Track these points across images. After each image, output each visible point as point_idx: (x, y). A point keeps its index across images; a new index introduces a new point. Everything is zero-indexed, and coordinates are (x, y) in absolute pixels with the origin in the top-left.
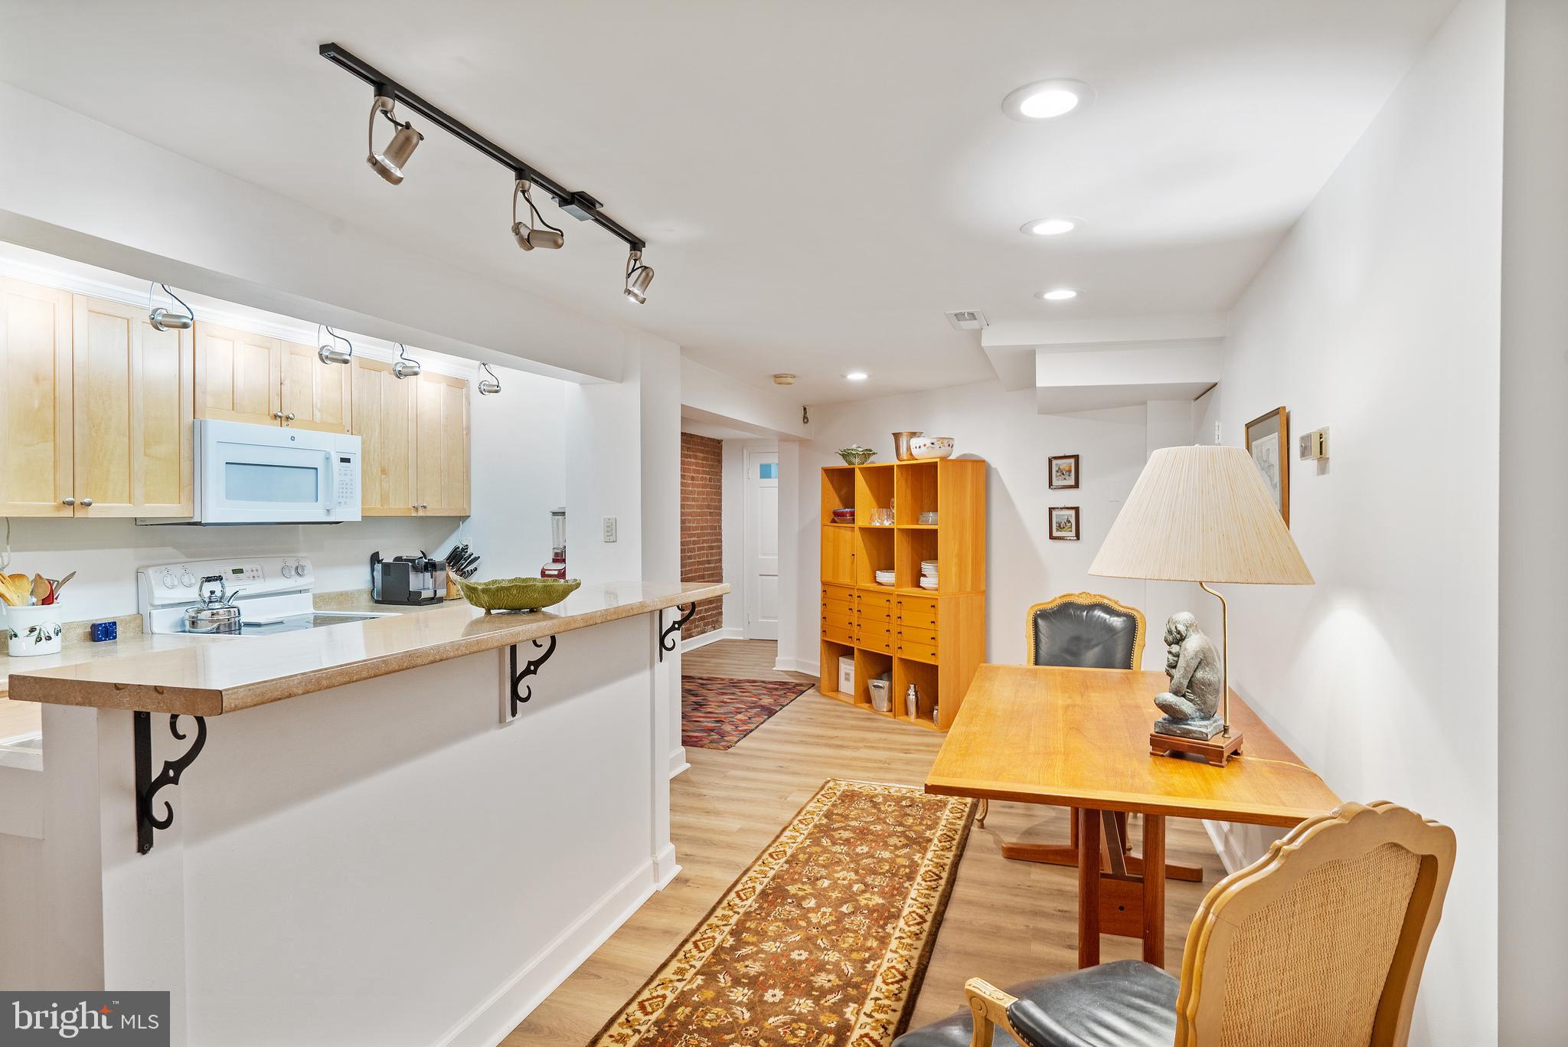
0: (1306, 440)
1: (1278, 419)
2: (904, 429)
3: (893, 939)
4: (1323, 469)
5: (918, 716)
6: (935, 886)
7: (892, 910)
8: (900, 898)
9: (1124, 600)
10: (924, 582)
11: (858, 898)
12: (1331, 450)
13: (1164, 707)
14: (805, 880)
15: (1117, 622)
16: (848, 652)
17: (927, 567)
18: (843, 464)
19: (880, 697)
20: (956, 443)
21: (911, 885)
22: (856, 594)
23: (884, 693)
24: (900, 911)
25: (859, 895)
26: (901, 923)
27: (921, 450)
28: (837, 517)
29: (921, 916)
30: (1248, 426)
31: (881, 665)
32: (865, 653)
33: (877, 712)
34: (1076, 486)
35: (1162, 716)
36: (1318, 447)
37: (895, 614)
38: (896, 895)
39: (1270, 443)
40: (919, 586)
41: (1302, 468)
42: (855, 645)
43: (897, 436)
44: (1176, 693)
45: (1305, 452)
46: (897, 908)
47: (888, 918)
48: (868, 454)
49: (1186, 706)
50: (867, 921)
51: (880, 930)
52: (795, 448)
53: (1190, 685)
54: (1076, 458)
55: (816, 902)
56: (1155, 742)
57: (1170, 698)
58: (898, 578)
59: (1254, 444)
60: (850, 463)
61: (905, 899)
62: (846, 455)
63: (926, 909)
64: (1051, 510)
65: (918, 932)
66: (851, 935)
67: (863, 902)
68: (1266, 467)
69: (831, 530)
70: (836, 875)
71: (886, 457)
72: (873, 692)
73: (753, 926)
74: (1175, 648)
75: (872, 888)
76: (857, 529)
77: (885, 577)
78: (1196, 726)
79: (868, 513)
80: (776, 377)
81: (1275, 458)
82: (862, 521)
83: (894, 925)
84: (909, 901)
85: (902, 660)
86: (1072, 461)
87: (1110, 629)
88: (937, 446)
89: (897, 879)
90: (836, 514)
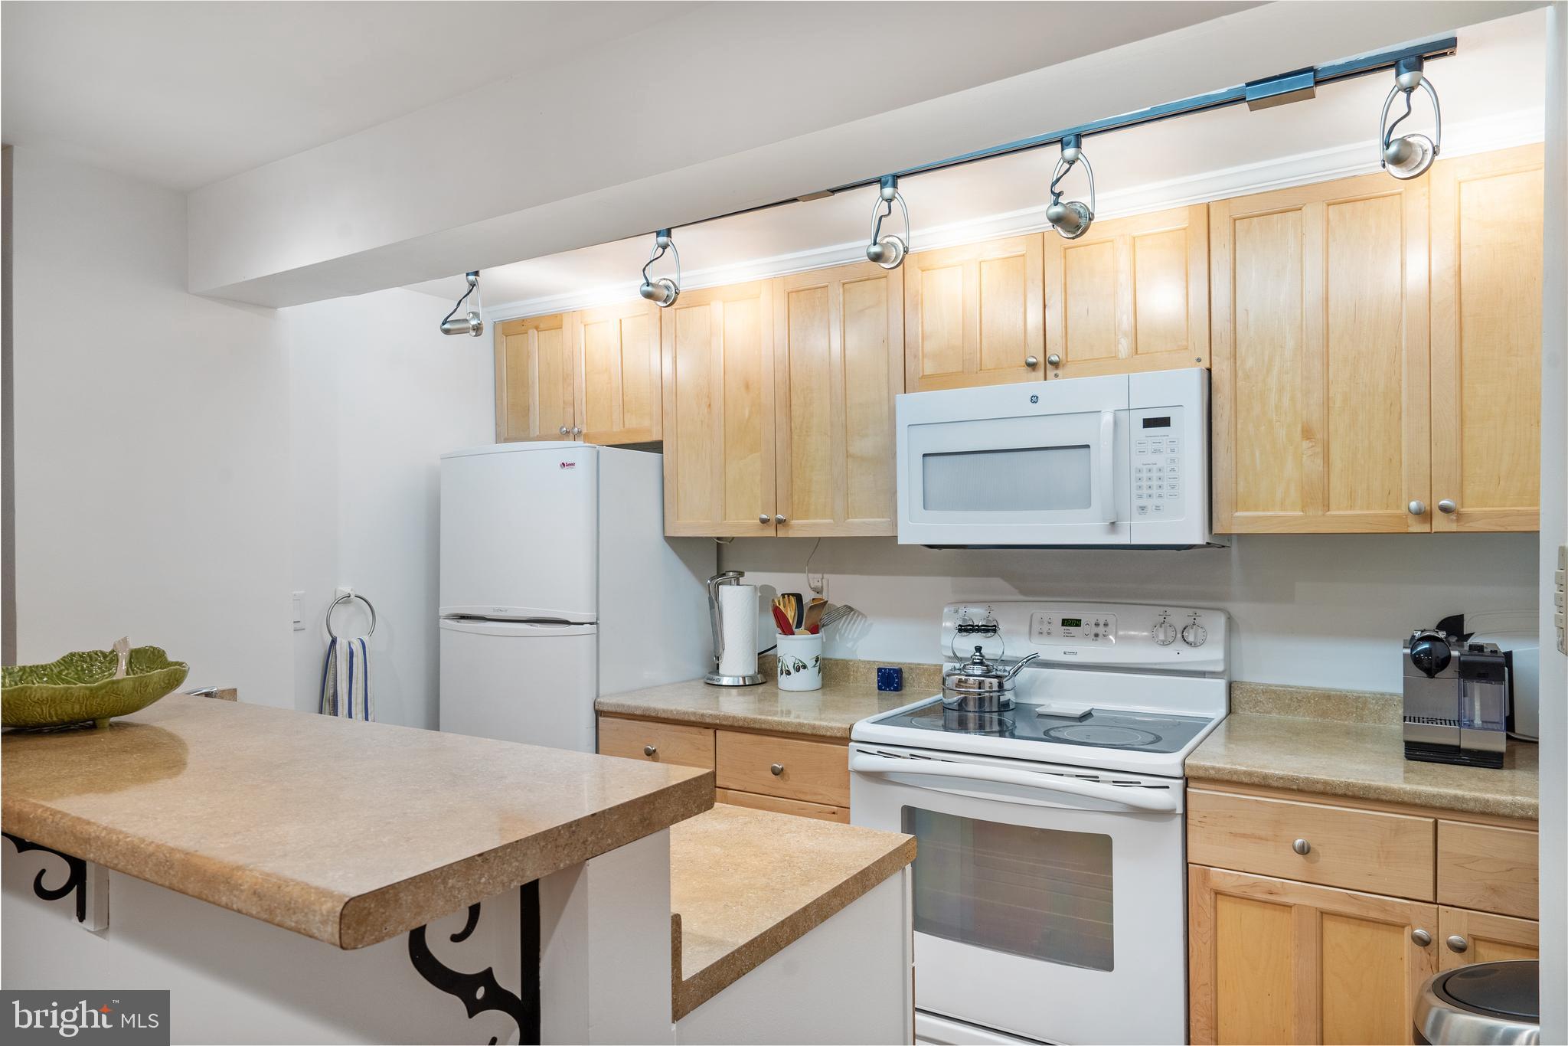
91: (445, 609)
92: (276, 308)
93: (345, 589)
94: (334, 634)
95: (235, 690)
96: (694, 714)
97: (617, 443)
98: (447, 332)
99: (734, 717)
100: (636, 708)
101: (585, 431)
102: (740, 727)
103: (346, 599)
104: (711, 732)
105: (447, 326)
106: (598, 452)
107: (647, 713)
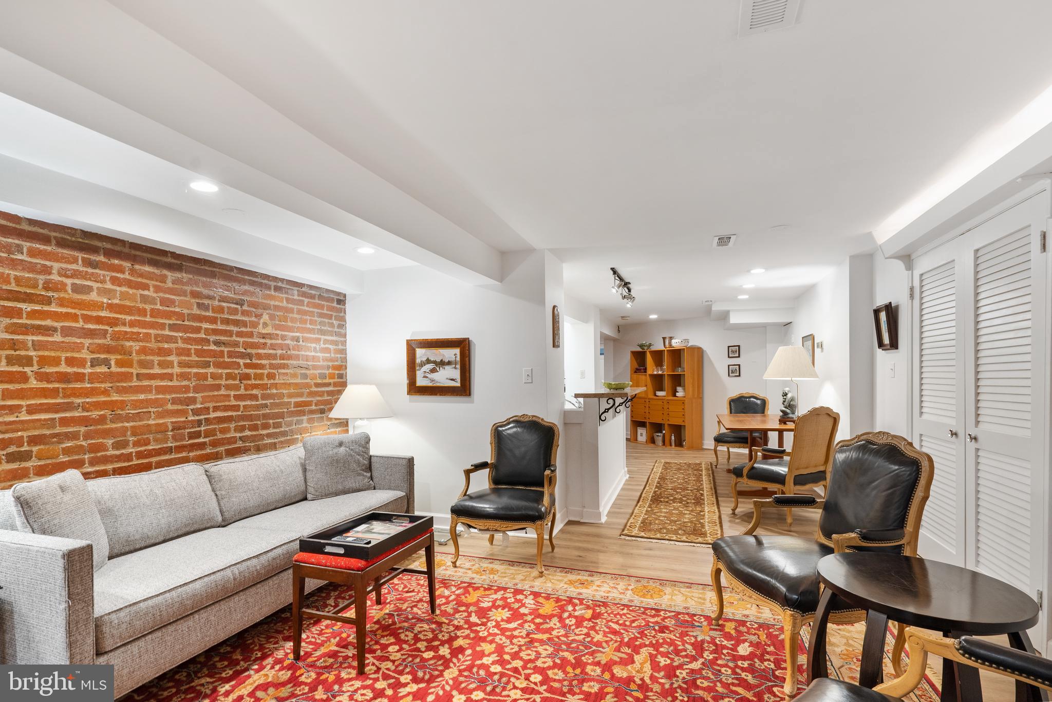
0: (818, 344)
1: (811, 337)
2: (667, 335)
4: (822, 351)
5: (676, 446)
9: (761, 395)
10: (678, 394)
12: (824, 346)
13: (782, 411)
15: (759, 402)
16: (642, 424)
17: (679, 389)
18: (639, 349)
19: (659, 440)
20: (690, 341)
22: (647, 400)
23: (660, 438)
27: (676, 343)
28: (637, 371)
30: (803, 338)
31: (658, 427)
32: (651, 423)
33: (658, 446)
34: (739, 357)
35: (781, 414)
36: (821, 346)
37: (666, 407)
39: (809, 343)
40: (676, 396)
41: (817, 351)
42: (647, 421)
43: (664, 339)
44: (786, 407)
45: (818, 347)
48: (650, 345)
49: (788, 411)
52: (611, 343)
53: (789, 406)
54: (739, 346)
56: (780, 421)
57: (784, 409)
58: (667, 393)
59: (804, 343)
60: (643, 349)
62: (641, 346)
64: (729, 366)
68: (808, 350)
69: (635, 376)
71: (659, 346)
72: (656, 438)
74: (785, 397)
76: (648, 376)
77: (660, 393)
78: (791, 415)
79: (652, 369)
80: (622, 317)
81: (810, 348)
82: (649, 372)
85: (669, 425)
86: (737, 347)
87: (757, 404)
88: (683, 342)
90: (637, 369)
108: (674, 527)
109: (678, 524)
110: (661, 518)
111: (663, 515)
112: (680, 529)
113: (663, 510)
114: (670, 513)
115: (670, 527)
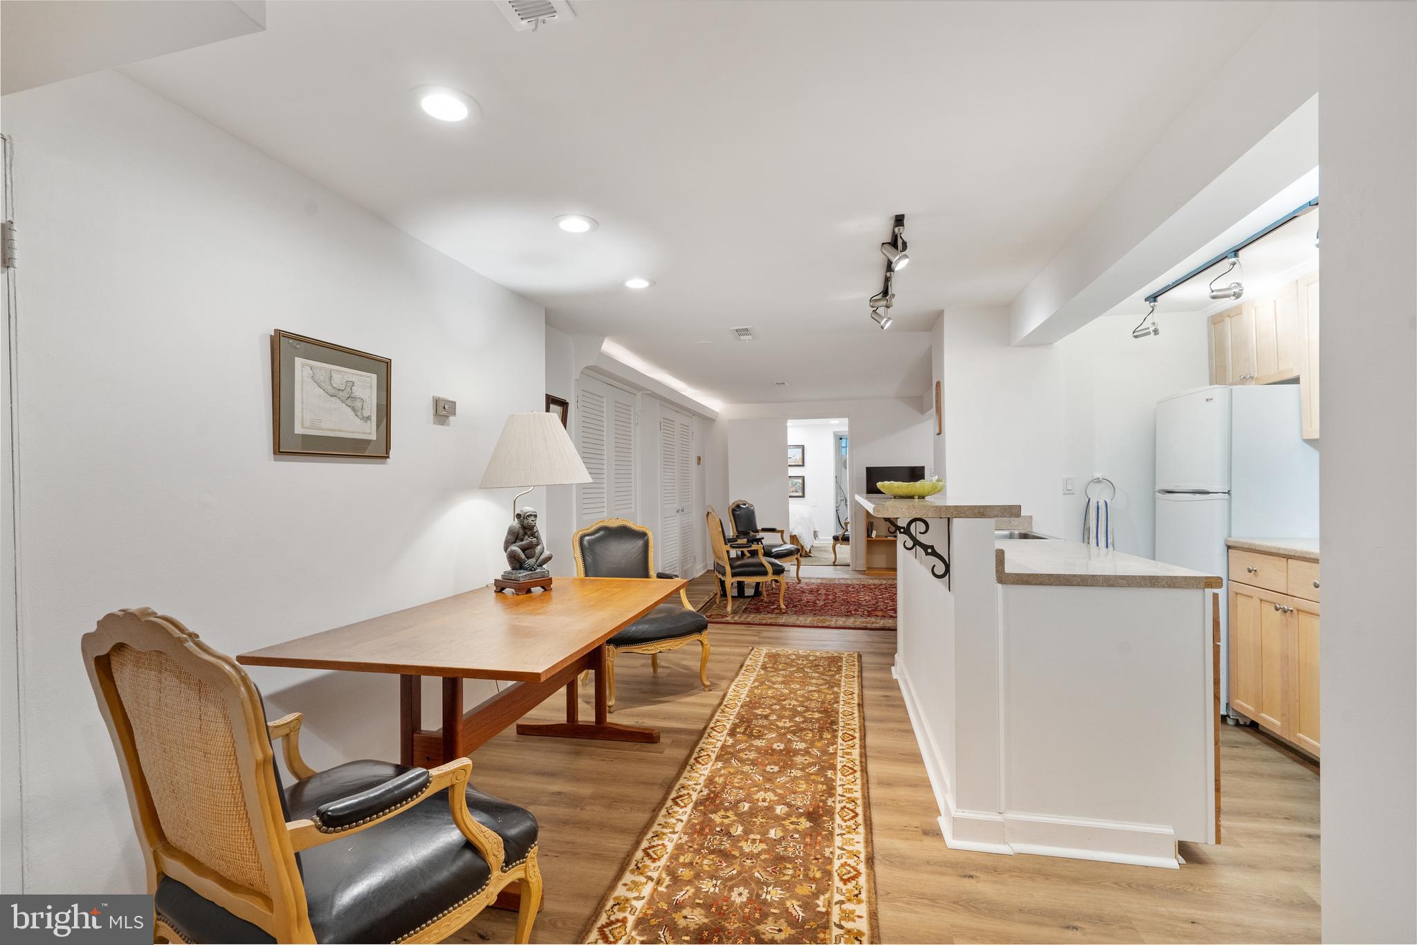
3: (703, 784)
6: (655, 839)
7: (702, 808)
8: (694, 821)
11: (735, 818)
14: (796, 836)
21: (681, 838)
24: (695, 808)
25: (734, 821)
26: (695, 797)
29: (677, 804)
38: (697, 824)
46: (697, 810)
47: (707, 799)
50: (724, 796)
51: (713, 789)
55: (775, 811)
61: (689, 821)
63: (670, 811)
65: (681, 789)
66: (737, 785)
67: (730, 813)
70: (763, 846)
73: (820, 786)
75: (722, 830)
83: (701, 794)
84: (685, 818)
89: (695, 847)
91: (1158, 487)
92: (1052, 344)
93: (1098, 475)
94: (1090, 497)
95: (1031, 517)
96: (1275, 548)
97: (1274, 381)
98: (1136, 337)
99: (1295, 550)
100: (1245, 543)
101: (1256, 376)
102: (1299, 557)
103: (1098, 481)
104: (1285, 559)
105: (1135, 334)
106: (1232, 390)
107: (1250, 547)
108: (800, 662)
109: (795, 666)
110: (817, 675)
111: (814, 681)
112: (793, 660)
113: (814, 688)
114: (803, 683)
115: (805, 662)
